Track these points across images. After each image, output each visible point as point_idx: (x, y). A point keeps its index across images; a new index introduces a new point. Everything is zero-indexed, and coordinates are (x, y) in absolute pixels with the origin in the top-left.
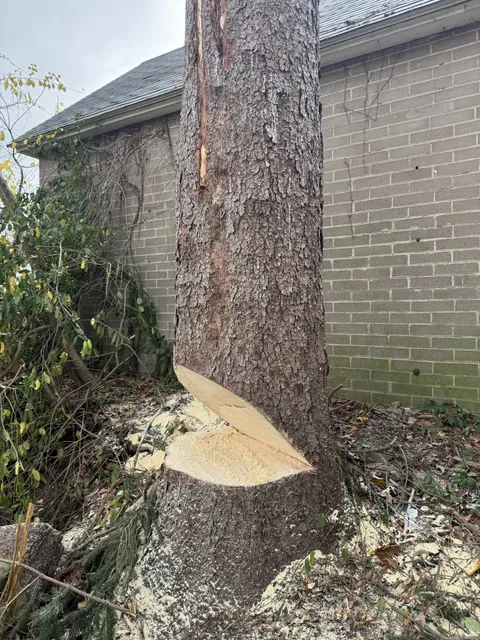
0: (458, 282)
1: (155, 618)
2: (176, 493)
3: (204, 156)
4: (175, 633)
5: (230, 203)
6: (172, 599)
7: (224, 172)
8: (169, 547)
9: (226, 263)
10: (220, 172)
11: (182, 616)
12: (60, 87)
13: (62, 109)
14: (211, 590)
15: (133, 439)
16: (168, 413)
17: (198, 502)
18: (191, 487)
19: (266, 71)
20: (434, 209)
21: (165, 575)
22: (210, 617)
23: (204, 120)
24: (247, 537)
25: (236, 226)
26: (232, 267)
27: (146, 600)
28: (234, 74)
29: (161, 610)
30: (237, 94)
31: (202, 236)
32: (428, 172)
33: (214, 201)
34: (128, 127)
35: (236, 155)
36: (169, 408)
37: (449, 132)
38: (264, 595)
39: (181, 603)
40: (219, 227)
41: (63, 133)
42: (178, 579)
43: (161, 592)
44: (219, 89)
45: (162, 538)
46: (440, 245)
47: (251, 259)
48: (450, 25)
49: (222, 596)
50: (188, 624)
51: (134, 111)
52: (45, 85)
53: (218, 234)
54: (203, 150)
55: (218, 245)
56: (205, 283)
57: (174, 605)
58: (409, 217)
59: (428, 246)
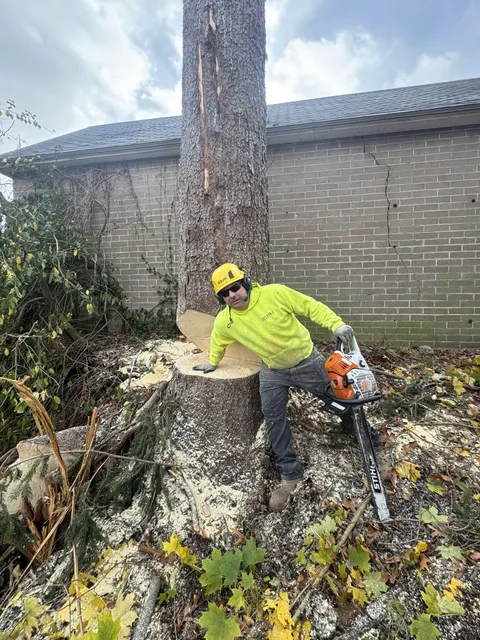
0: (307, 274)
1: (190, 466)
2: (193, 389)
3: (207, 175)
4: (205, 472)
5: (227, 206)
6: (200, 453)
7: (223, 187)
8: (192, 422)
9: (224, 243)
10: (219, 187)
11: (208, 461)
12: (36, 124)
13: (23, 146)
14: (227, 441)
15: (124, 370)
16: (147, 352)
17: (212, 391)
18: (206, 383)
19: (247, 129)
20: (295, 235)
21: (192, 440)
22: (228, 457)
23: (206, 152)
24: (245, 406)
25: (232, 220)
26: (230, 246)
27: (181, 457)
28: (228, 127)
29: (193, 461)
30: (230, 139)
31: (207, 225)
32: (293, 216)
33: (216, 204)
34: (97, 164)
35: (231, 177)
36: (147, 349)
37: (302, 195)
38: (257, 437)
39: (207, 453)
40: (221, 220)
41: (39, 160)
42: (203, 439)
43: (191, 451)
44: (217, 134)
45: (186, 418)
46: (299, 254)
47: (242, 242)
48: (304, 139)
49: (234, 443)
50: (213, 464)
51: (102, 153)
52: (22, 119)
53: (219, 224)
54: (206, 171)
55: (219, 233)
56: (211, 256)
57: (202, 456)
58: (282, 239)
59: (292, 255)
